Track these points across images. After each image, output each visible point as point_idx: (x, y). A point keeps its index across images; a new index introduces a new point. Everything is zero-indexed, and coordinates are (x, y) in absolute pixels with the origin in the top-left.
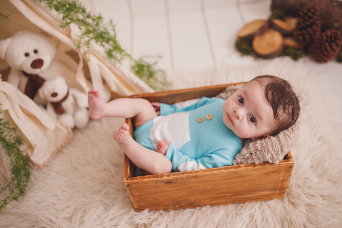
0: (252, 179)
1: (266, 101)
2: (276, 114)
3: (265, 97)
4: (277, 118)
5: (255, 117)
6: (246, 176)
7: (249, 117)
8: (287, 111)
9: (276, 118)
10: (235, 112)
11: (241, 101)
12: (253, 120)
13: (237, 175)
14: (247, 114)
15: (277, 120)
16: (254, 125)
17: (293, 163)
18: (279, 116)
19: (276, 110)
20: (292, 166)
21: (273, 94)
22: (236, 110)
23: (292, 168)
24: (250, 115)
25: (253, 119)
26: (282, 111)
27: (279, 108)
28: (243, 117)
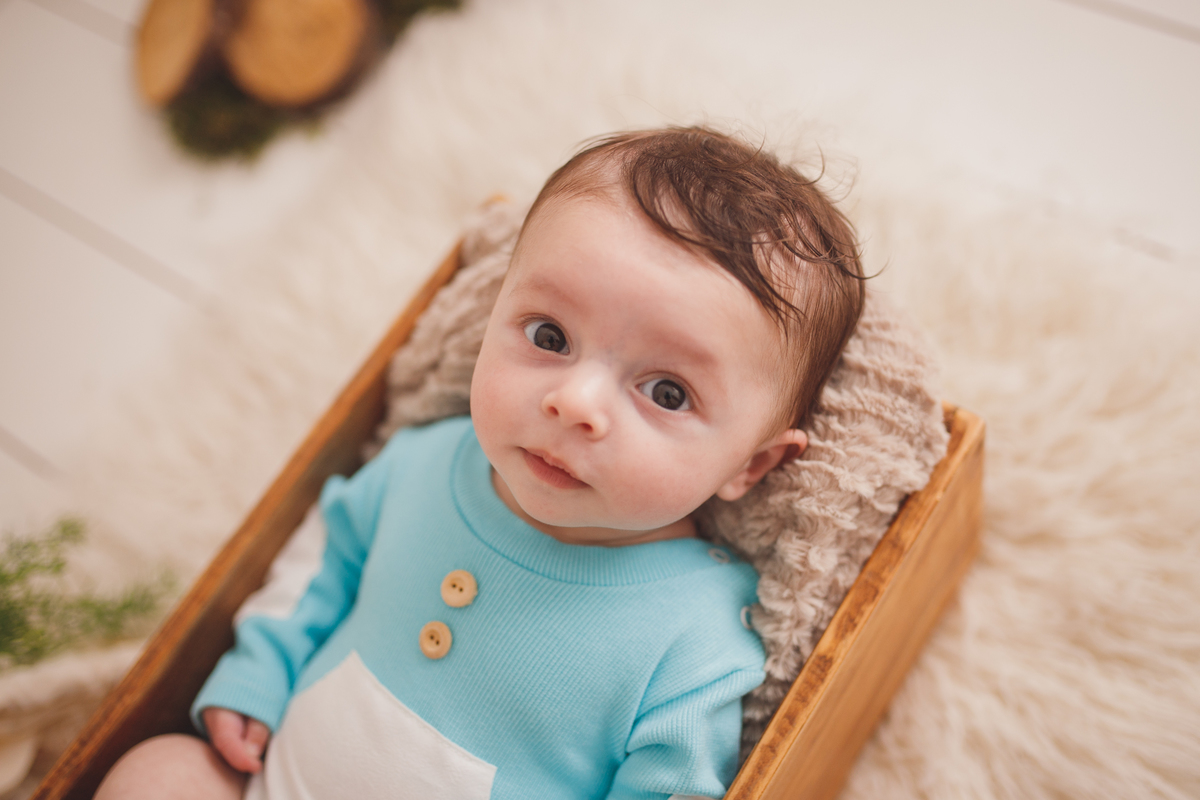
2: (763, 292)
4: (782, 307)
5: (672, 369)
7: (642, 392)
9: (776, 309)
10: (554, 411)
11: (553, 339)
12: (667, 396)
14: (622, 380)
15: (783, 316)
16: (689, 414)
18: (782, 292)
19: (752, 266)
21: (683, 198)
22: (550, 399)
24: (641, 376)
25: (668, 389)
26: (777, 257)
27: (755, 247)
28: (608, 412)
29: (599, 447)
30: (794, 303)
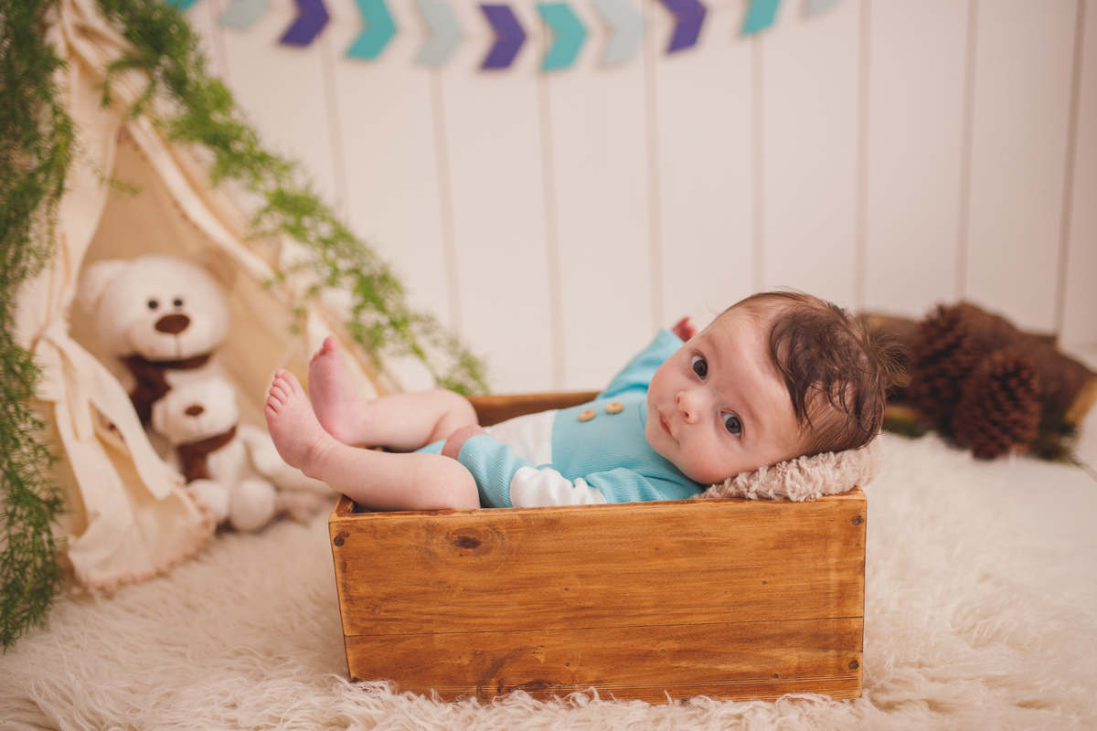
0: (738, 569)
1: (769, 368)
2: (799, 408)
3: (766, 355)
5: (741, 416)
6: (717, 545)
7: (722, 416)
8: (837, 399)
9: (802, 420)
10: (678, 401)
11: (702, 369)
12: (733, 426)
13: (685, 538)
14: (715, 406)
15: (804, 425)
16: (737, 440)
17: (862, 501)
20: (862, 514)
21: (791, 347)
22: (681, 394)
23: (862, 525)
24: (726, 410)
25: (735, 423)
26: (819, 398)
27: (810, 387)
28: (699, 414)
29: (687, 427)
30: (813, 424)
